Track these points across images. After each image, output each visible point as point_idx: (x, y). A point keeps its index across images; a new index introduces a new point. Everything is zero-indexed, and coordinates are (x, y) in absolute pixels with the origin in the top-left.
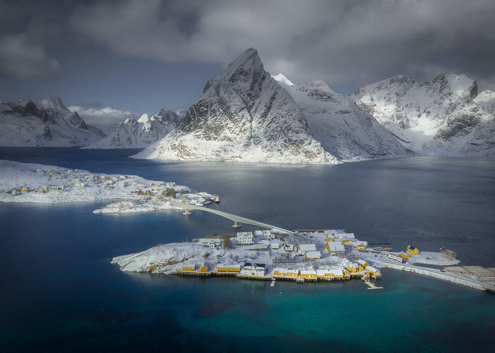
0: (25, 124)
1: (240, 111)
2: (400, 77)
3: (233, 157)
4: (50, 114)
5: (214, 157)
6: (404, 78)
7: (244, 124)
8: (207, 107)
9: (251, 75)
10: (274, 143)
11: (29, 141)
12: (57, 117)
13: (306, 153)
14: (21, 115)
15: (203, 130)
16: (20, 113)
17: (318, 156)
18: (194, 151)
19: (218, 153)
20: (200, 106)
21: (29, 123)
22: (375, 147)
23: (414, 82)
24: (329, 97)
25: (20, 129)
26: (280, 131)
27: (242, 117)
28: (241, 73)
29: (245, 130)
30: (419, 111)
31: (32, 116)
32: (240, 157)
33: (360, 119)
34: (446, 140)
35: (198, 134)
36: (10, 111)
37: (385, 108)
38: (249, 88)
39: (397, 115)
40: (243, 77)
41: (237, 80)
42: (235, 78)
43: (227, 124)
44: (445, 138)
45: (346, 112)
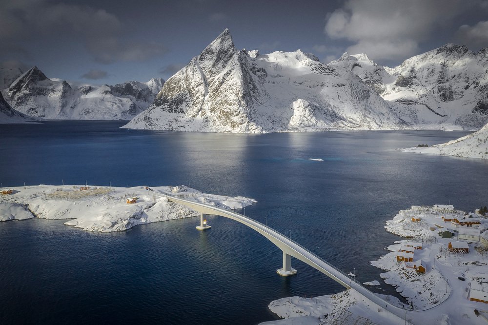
0: (117, 102)
1: (197, 86)
2: (450, 46)
3: (179, 127)
4: (145, 93)
5: (168, 127)
6: (454, 47)
7: (198, 98)
8: (175, 84)
9: (216, 54)
10: (213, 114)
11: (116, 115)
12: (151, 96)
13: (232, 123)
14: (120, 94)
15: (169, 103)
16: (119, 93)
17: (240, 126)
18: (156, 122)
19: (170, 123)
20: (171, 83)
21: (121, 101)
22: (358, 120)
23: (466, 51)
24: (331, 70)
25: (113, 105)
26: (220, 104)
27: (197, 92)
28: (208, 53)
29: (197, 103)
30: (467, 82)
31: (130, 95)
32: (184, 127)
33: (354, 91)
34: (483, 113)
35: (164, 107)
36: (109, 91)
37: (426, 80)
38: (211, 66)
39: (438, 86)
40: (209, 56)
41: (205, 59)
42: (203, 57)
43: (186, 98)
44: (482, 111)
45: (342, 85)
